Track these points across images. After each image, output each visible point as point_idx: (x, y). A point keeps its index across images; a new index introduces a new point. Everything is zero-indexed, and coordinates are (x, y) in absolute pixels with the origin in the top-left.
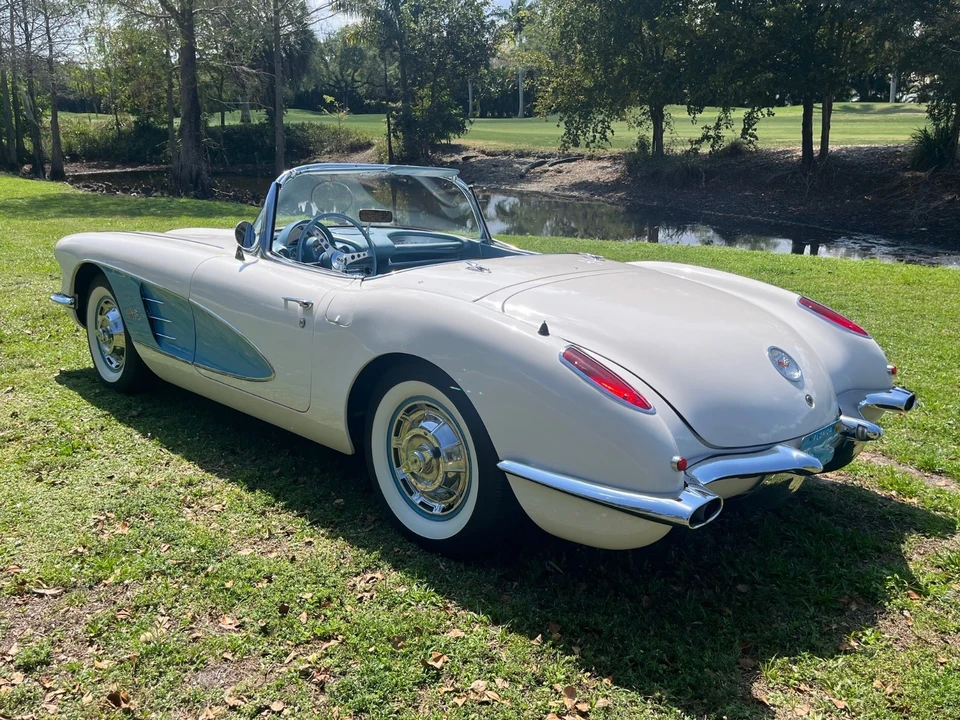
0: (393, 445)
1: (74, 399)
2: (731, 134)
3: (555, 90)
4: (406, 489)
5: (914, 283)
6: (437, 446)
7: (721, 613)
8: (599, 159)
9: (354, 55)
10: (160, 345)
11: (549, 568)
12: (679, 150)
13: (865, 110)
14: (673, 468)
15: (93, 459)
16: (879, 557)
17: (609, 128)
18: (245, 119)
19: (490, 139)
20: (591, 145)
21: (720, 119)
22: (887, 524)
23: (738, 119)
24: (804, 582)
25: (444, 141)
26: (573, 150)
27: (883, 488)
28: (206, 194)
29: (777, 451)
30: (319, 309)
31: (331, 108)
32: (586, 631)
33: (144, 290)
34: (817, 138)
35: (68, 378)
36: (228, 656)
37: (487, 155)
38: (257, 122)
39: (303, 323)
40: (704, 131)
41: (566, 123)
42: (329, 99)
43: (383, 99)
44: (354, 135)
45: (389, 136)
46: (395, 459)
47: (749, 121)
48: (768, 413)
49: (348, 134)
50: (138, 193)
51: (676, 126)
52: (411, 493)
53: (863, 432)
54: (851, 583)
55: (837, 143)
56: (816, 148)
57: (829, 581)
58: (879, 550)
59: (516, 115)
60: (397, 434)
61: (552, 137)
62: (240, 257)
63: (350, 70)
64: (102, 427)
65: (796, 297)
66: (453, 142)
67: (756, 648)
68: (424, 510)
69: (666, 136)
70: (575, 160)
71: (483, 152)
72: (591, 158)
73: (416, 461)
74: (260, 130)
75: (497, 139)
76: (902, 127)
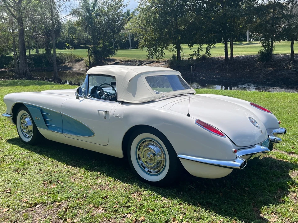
0: (138, 153)
1: (16, 147)
2: (203, 53)
3: (145, 40)
4: (142, 167)
5: (269, 97)
6: (154, 153)
7: (244, 196)
8: (160, 62)
9: (73, 30)
10: (48, 128)
11: (190, 188)
12: (186, 58)
13: (241, 44)
14: (233, 153)
15: (32, 166)
16: (282, 178)
17: (163, 52)
18: (37, 52)
19: (123, 57)
20: (158, 58)
21: (199, 48)
22: (282, 168)
23: (204, 48)
24: (264, 186)
25: (108, 58)
26: (151, 60)
27: (277, 158)
28: (30, 78)
29: (256, 147)
30: (111, 113)
31: (68, 48)
32: (208, 204)
33: (42, 110)
34: (229, 53)
35: (11, 141)
36: (105, 219)
37: (123, 62)
38: (42, 53)
39: (105, 118)
40: (194, 52)
41: (149, 51)
42: (68, 45)
43: (86, 44)
44: (76, 56)
45: (89, 56)
46: (138, 158)
47: (208, 49)
48: (252, 136)
49: (74, 56)
50: (4, 79)
51: (185, 51)
52: (144, 168)
53: (276, 140)
54: (277, 185)
55: (235, 55)
56: (229, 56)
57: (271, 185)
58: (282, 175)
59: (128, 49)
60: (139, 150)
61: (144, 55)
62: (78, 98)
63: (71, 35)
64: (30, 156)
65: (249, 103)
66: (111, 58)
67: (257, 205)
68: (149, 173)
69: (181, 55)
70: (152, 63)
71: (121, 61)
72: (157, 62)
73: (148, 158)
74: (43, 56)
75: (125, 57)
76: (252, 49)
